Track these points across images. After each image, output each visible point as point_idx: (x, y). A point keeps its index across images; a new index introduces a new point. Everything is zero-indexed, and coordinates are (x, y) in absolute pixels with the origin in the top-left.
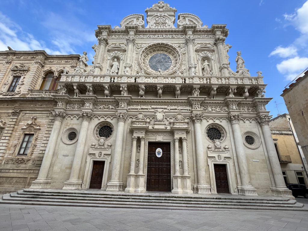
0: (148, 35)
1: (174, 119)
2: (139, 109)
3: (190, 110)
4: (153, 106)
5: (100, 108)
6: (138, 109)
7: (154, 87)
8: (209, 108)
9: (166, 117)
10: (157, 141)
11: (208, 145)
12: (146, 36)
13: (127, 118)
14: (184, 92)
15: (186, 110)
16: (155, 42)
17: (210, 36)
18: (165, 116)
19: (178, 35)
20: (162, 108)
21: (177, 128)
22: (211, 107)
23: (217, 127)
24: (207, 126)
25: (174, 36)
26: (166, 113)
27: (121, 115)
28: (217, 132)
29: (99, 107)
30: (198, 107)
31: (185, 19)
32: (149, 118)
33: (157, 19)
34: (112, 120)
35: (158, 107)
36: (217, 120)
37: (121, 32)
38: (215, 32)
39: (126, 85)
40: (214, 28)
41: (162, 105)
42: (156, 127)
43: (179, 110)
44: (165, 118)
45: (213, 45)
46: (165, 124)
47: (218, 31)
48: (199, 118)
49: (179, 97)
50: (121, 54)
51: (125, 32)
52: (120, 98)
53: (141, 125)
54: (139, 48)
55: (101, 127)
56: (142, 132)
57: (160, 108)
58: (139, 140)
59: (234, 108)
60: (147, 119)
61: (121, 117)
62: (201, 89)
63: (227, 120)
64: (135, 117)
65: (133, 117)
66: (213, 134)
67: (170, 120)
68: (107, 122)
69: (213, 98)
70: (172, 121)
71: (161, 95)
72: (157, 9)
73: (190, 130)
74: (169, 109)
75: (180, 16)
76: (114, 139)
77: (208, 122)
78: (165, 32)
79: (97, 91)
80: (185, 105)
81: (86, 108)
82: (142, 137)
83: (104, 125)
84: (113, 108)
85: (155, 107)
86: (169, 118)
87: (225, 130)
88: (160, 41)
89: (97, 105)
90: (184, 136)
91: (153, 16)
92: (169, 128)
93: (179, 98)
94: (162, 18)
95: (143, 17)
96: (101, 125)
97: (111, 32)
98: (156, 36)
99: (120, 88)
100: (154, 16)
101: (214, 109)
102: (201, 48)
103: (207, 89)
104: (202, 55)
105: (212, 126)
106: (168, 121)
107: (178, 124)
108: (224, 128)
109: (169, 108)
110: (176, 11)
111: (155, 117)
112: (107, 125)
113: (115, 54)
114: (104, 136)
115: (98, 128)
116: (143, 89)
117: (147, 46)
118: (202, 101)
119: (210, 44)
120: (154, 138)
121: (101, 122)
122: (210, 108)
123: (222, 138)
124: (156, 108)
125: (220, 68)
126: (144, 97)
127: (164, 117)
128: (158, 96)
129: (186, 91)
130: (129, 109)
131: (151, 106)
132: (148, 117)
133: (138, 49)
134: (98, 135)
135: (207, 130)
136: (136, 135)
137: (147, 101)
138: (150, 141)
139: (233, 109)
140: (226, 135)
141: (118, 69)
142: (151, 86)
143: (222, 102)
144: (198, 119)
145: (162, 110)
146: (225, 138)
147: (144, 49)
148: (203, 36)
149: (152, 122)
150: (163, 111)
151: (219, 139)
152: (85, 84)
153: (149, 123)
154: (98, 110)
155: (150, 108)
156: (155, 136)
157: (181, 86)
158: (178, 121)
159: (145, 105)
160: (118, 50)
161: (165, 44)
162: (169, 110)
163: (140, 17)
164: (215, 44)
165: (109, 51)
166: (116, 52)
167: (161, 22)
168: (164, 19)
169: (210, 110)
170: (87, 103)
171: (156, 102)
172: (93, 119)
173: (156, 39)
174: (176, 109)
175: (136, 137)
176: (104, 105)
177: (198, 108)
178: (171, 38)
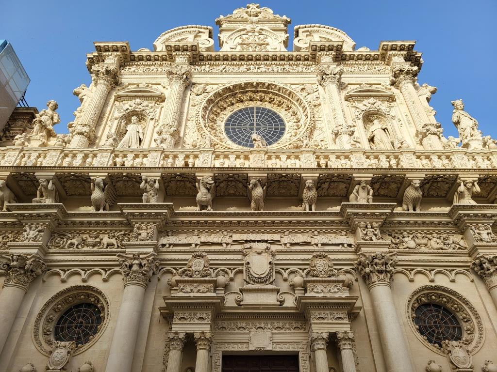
0: (224, 66)
1: (304, 274)
2: (193, 246)
3: (350, 245)
4: (236, 237)
5: (72, 244)
6: (190, 245)
7: (240, 182)
8: (406, 239)
9: (278, 268)
10: (252, 348)
11: (427, 361)
12: (217, 68)
13: (154, 274)
14: (328, 196)
15: (338, 245)
16: (241, 79)
17: (378, 66)
18: (276, 264)
19: (297, 65)
20: (266, 242)
21: (319, 298)
22: (411, 236)
23: (444, 300)
24: (413, 296)
25: (287, 67)
26: (278, 257)
27: (136, 262)
28: (447, 316)
29: (69, 242)
30: (375, 235)
31: (312, 36)
32: (227, 273)
33: (244, 37)
34: (105, 281)
35: (252, 237)
36: (440, 276)
37: (156, 60)
38: (390, 58)
39: (160, 174)
40: (386, 50)
41: (263, 233)
42: (250, 299)
43: (317, 245)
44: (278, 272)
45: (389, 87)
46: (278, 291)
47: (395, 55)
48: (383, 268)
49: (313, 207)
50: (150, 105)
51: (166, 60)
52: (136, 211)
53: (198, 291)
54: (199, 93)
55: (66, 307)
56: (204, 316)
57: (258, 241)
58: (189, 344)
59: (484, 236)
60: (217, 275)
61: (135, 268)
62: (377, 186)
63: (473, 277)
64: (180, 271)
65: (174, 271)
66: (435, 322)
67: (292, 276)
68: (89, 288)
69: (414, 210)
70: (297, 279)
71: (262, 204)
72: (245, 17)
73: (360, 308)
74: (285, 244)
75: (299, 30)
76: (105, 347)
77: (412, 281)
78: (265, 60)
79: (72, 195)
80: (335, 233)
81: (26, 243)
82: (203, 333)
83: (77, 302)
84: (113, 245)
85: (244, 237)
86: (287, 271)
87: (471, 308)
88: (254, 79)
89: (62, 235)
90: (343, 328)
91: (233, 30)
92: (290, 302)
93: (313, 211)
94: (257, 34)
95: (210, 33)
96: (66, 301)
97: (129, 59)
98: (243, 68)
99: (140, 183)
100: (238, 31)
101: (421, 241)
102: (360, 91)
103: (393, 186)
104: (364, 108)
105: (427, 295)
106: (285, 280)
107: (319, 288)
108: (466, 302)
109: (286, 239)
110: (289, 23)
111: (244, 269)
112: (88, 301)
113: (134, 105)
114: (71, 339)
115: (54, 310)
116: (208, 186)
117: (220, 88)
118: (383, 217)
119: (380, 84)
120: (244, 338)
121: (69, 290)
122: (410, 238)
123: (465, 336)
124: (246, 242)
125: (417, 136)
126: (210, 210)
127: (271, 269)
128: (253, 205)
129: (332, 192)
130: (163, 245)
131: (231, 236)
132: (223, 268)
133: (197, 95)
134: (52, 338)
135: (412, 309)
136: (180, 328)
137: (218, 219)
138: (230, 349)
139: (481, 240)
140: (479, 323)
141: (140, 141)
142: (230, 177)
143: (444, 220)
144: (381, 272)
145: (264, 245)
146: (476, 335)
147: (211, 94)
148: (360, 67)
149: (236, 286)
150: (267, 248)
151: (458, 338)
152: (34, 173)
153: (226, 287)
154: (62, 250)
155: (230, 241)
156: (246, 331)
157: (319, 177)
158: (318, 279)
159: (212, 233)
160: (143, 96)
161: (266, 84)
162: (288, 245)
163: (204, 33)
164: (393, 83)
165: (118, 98)
166: (138, 100)
167: (254, 42)
168: (262, 37)
169: (412, 244)
170: (30, 229)
171: (248, 222)
172: (44, 282)
173: (244, 73)
174: (308, 243)
175: (181, 336)
176: (84, 236)
177: (374, 238)
178: (280, 71)
